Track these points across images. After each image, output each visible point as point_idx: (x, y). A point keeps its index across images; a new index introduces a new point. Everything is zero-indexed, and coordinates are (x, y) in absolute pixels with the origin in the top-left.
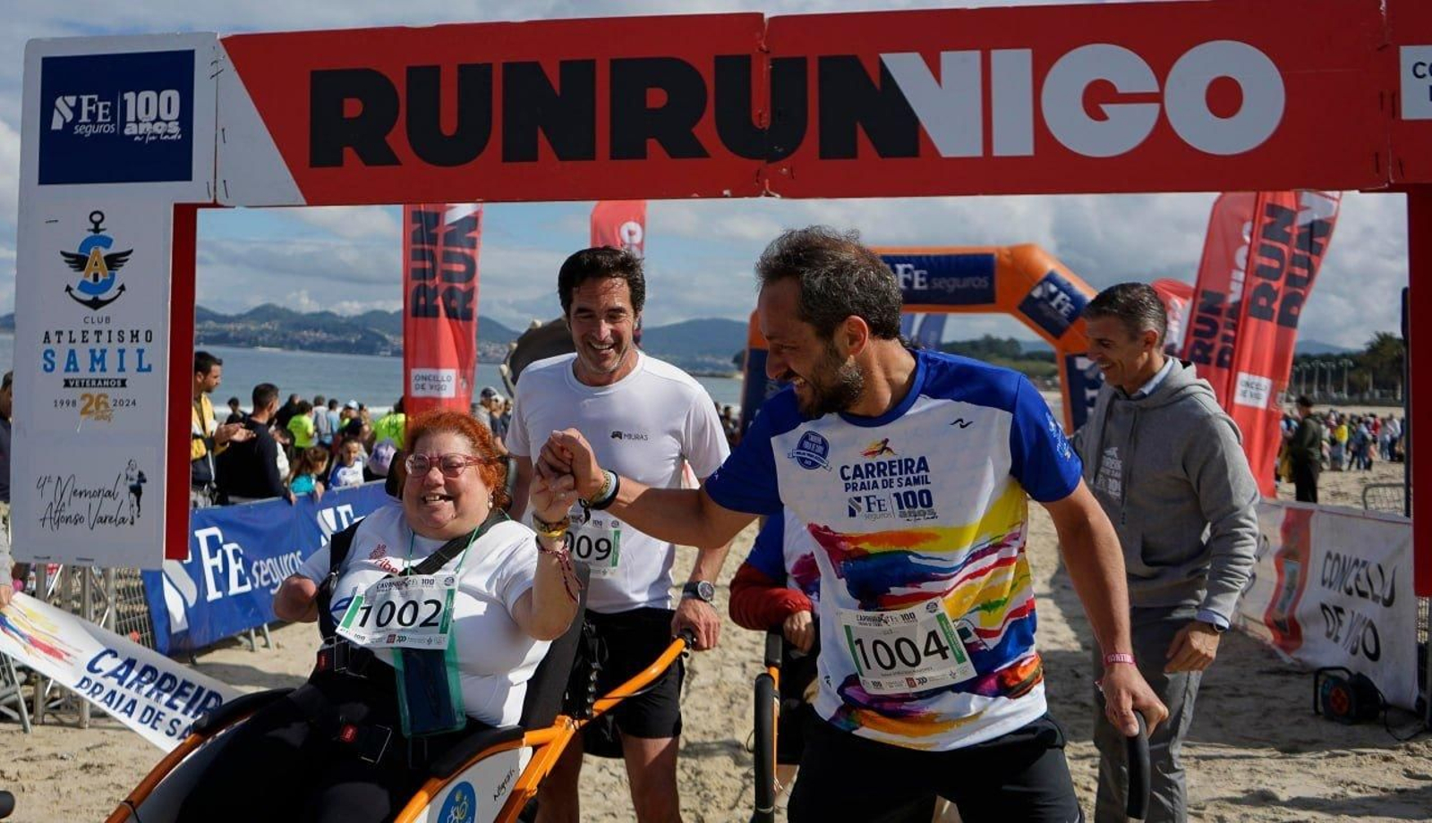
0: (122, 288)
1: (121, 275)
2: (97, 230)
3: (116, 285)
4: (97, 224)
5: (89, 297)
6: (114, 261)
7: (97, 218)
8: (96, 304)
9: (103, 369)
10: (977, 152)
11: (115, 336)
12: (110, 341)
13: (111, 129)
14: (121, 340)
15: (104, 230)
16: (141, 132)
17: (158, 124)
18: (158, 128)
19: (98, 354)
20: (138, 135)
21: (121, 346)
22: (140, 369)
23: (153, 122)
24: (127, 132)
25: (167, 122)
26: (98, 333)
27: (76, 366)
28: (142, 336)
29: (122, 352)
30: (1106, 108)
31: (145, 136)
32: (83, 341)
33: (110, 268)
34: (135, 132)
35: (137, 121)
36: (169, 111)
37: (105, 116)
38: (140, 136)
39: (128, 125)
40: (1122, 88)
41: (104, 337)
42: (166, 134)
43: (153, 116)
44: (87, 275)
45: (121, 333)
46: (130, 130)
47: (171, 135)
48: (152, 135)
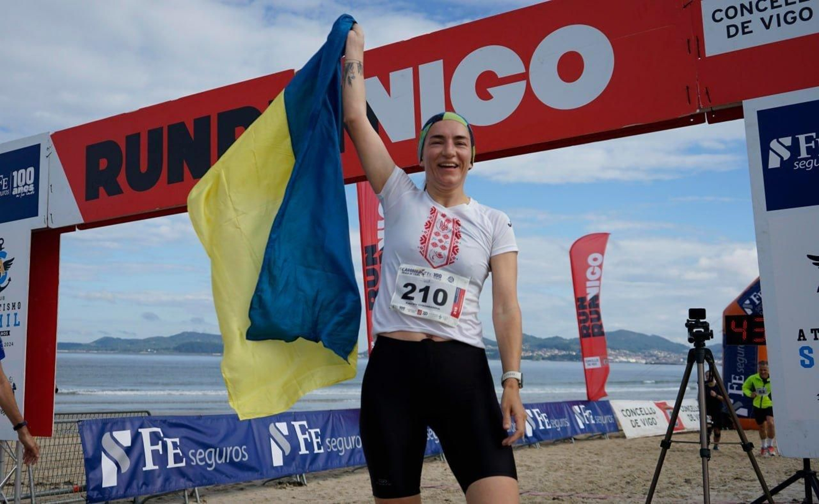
0: (10, 280)
3: (7, 278)
15: (4, 248)
16: (19, 192)
18: (25, 189)
20: (18, 194)
22: (15, 325)
23: (23, 186)
24: (14, 193)
25: (29, 185)
29: (8, 315)
31: (20, 194)
33: (5, 270)
35: (18, 187)
37: (5, 186)
43: (23, 183)
46: (15, 192)
47: (30, 192)
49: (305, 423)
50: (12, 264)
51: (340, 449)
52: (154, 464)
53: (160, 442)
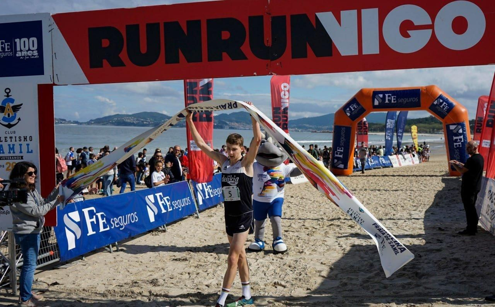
0: (19, 119)
1: (19, 114)
2: (8, 96)
3: (17, 118)
4: (8, 93)
5: (7, 123)
6: (16, 108)
7: (8, 91)
8: (9, 126)
9: (14, 152)
10: (356, 53)
11: (18, 139)
12: (16, 141)
13: (11, 54)
14: (20, 140)
16: (23, 55)
17: (29, 52)
18: (30, 53)
19: (11, 146)
20: (21, 56)
21: (20, 143)
23: (27, 51)
24: (17, 55)
25: (33, 51)
26: (11, 138)
27: (3, 151)
28: (28, 139)
29: (21, 145)
30: (409, 32)
31: (24, 56)
32: (5, 141)
33: (14, 112)
34: (20, 55)
36: (33, 46)
37: (8, 49)
38: (23, 57)
39: (17, 52)
40: (416, 24)
41: (13, 139)
42: (33, 55)
43: (27, 48)
44: (5, 115)
45: (20, 137)
46: (19, 54)
47: (35, 56)
48: (27, 56)
49: (161, 194)
50: (20, 108)
51: (179, 207)
52: (93, 231)
53: (94, 216)
